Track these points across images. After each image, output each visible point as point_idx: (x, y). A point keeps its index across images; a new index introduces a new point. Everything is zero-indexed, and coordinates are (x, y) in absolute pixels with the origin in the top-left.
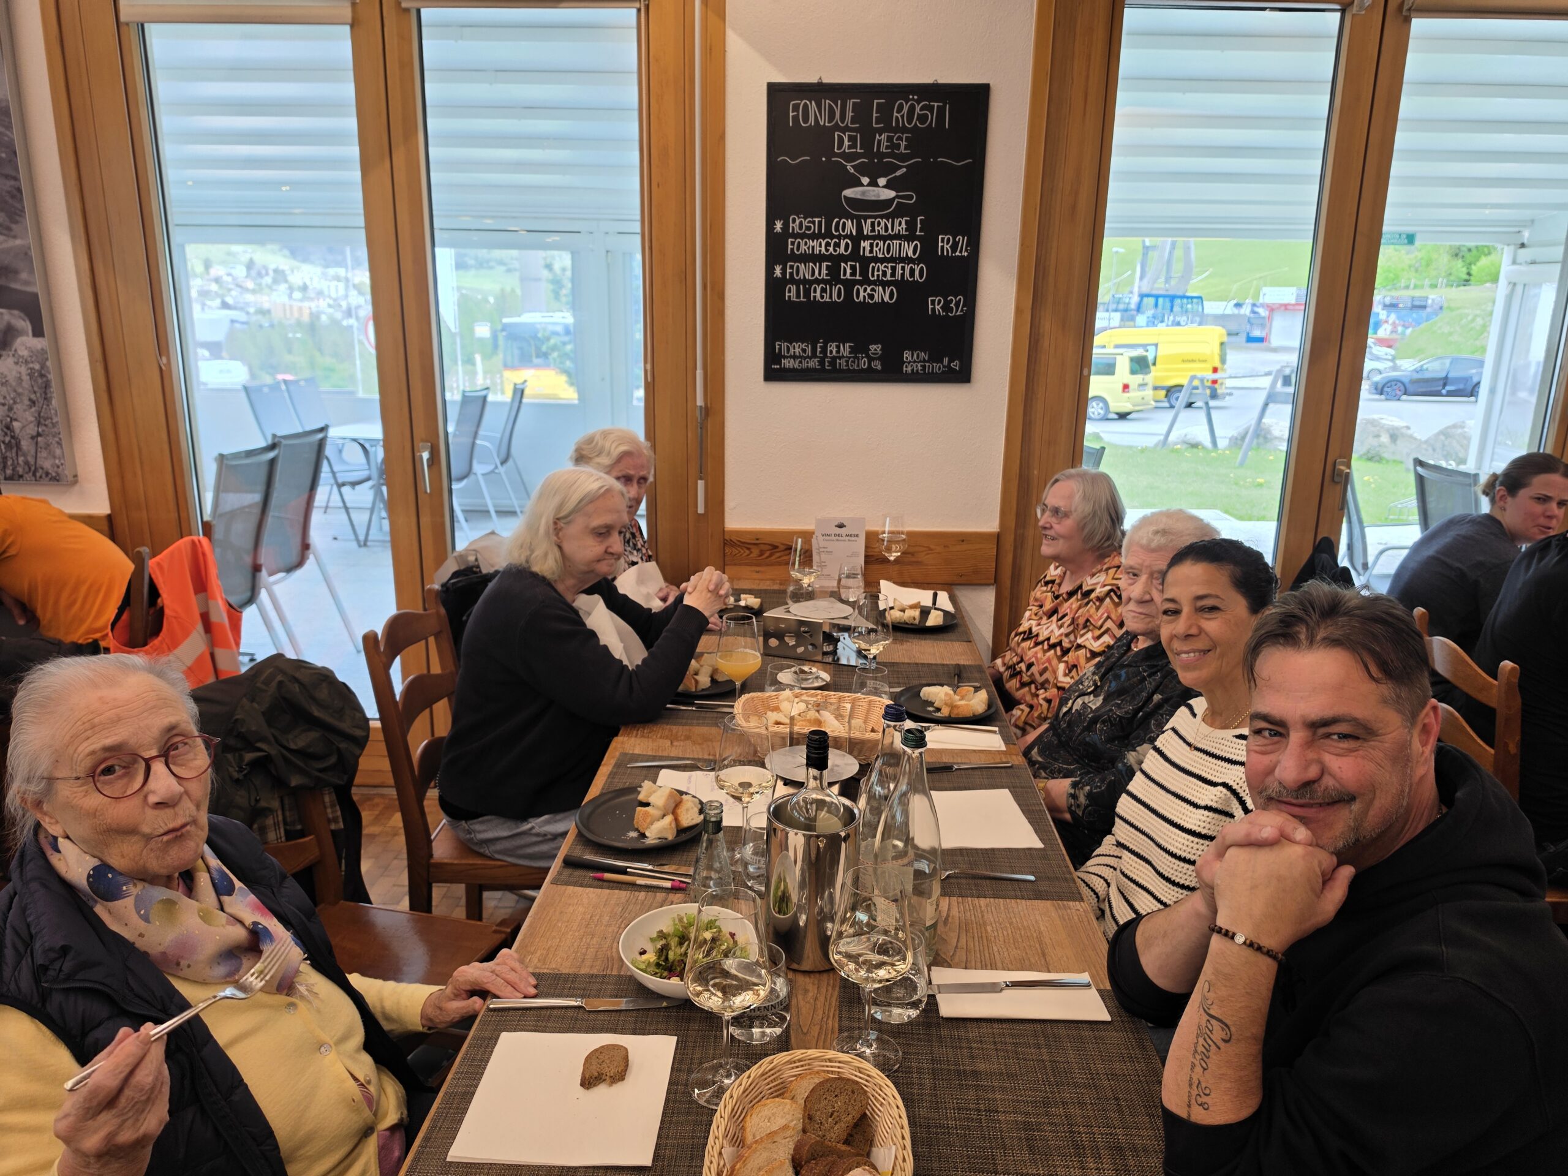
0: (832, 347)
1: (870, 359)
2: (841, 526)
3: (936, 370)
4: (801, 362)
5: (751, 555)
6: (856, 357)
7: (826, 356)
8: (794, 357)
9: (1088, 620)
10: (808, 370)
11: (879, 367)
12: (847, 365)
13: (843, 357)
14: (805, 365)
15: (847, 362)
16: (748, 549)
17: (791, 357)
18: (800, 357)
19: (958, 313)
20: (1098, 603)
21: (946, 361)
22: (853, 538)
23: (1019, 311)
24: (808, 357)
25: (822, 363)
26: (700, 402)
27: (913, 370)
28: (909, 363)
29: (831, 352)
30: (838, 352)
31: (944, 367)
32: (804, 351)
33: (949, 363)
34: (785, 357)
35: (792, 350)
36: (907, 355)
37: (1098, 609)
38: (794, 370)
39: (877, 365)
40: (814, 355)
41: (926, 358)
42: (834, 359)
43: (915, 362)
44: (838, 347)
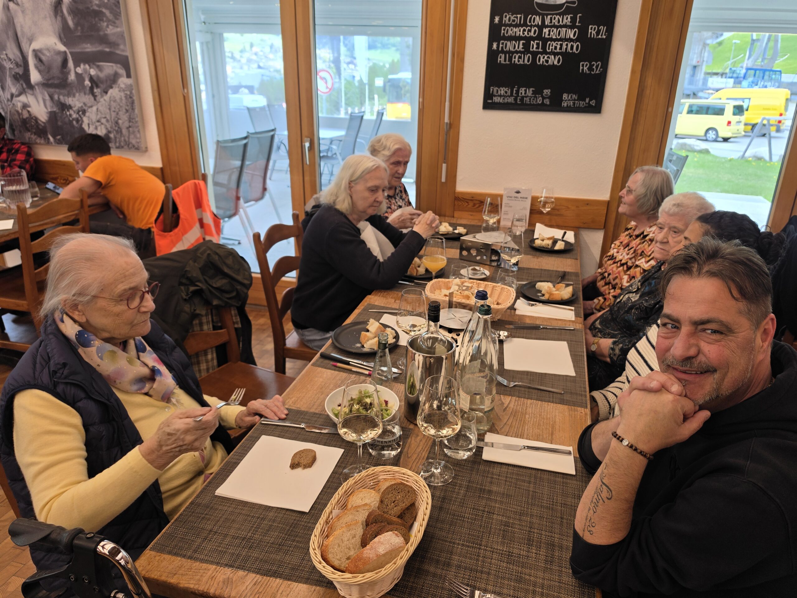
0: (522, 90)
1: (544, 98)
2: (518, 192)
3: (581, 105)
4: (504, 99)
5: (469, 206)
6: (535, 97)
7: (518, 96)
8: (500, 96)
9: (643, 252)
10: (508, 104)
11: (548, 103)
12: (530, 101)
13: (528, 96)
14: (506, 101)
15: (530, 99)
16: (467, 202)
17: (498, 96)
18: (504, 96)
19: (597, 72)
20: (650, 243)
21: (587, 100)
22: (524, 200)
23: (633, 72)
24: (508, 96)
25: (516, 99)
26: (446, 120)
27: (567, 105)
28: (566, 101)
29: (521, 93)
30: (525, 93)
31: (586, 103)
32: (506, 92)
33: (589, 102)
34: (495, 96)
35: (499, 92)
36: (565, 96)
37: (649, 245)
38: (499, 103)
39: (547, 102)
40: (512, 95)
41: (576, 98)
42: (523, 97)
43: (569, 100)
44: (526, 91)
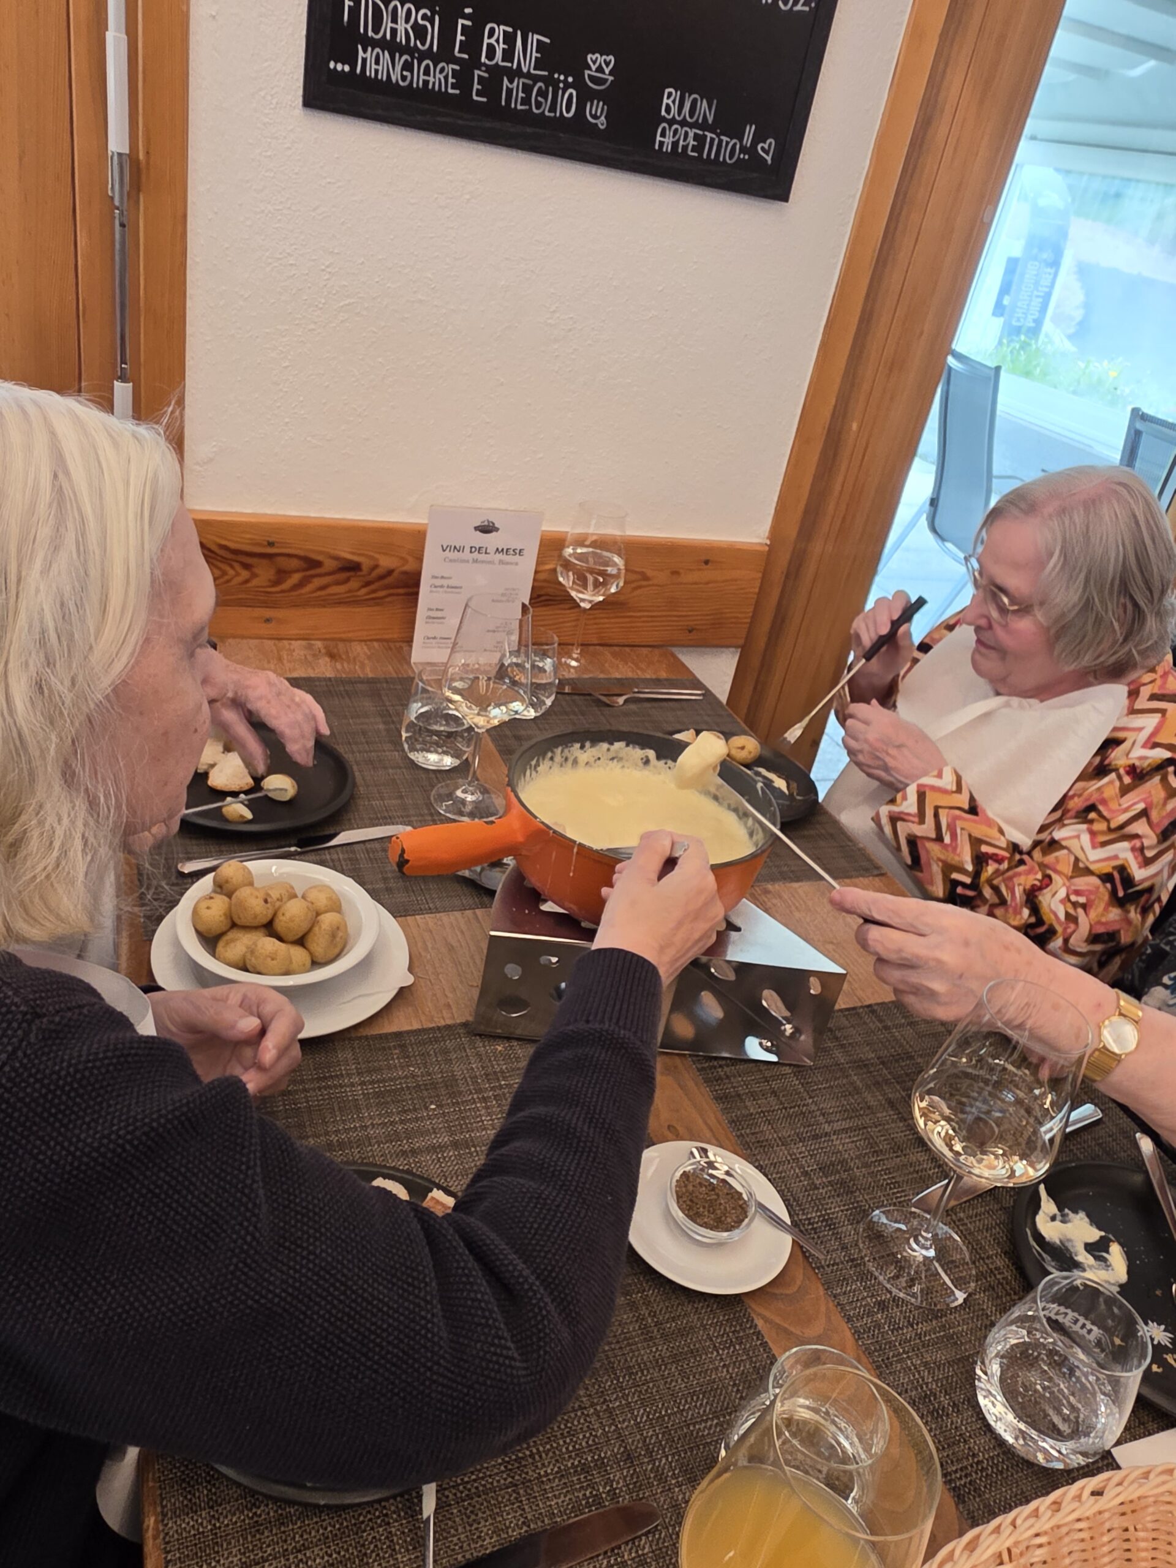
0: (495, 35)
1: (585, 95)
3: (725, 156)
4: (408, 66)
6: (549, 81)
7: (475, 62)
8: (392, 46)
10: (425, 94)
11: (602, 123)
12: (526, 101)
13: (519, 73)
14: (418, 78)
15: (527, 89)
16: (246, 566)
17: (383, 44)
18: (406, 49)
19: (799, 7)
21: (750, 131)
24: (428, 54)
25: (463, 79)
26: (117, 142)
27: (675, 144)
28: (671, 122)
29: (491, 50)
30: (508, 55)
31: (743, 149)
32: (420, 32)
33: (755, 143)
34: (368, 43)
35: (387, 24)
36: (670, 98)
38: (387, 87)
39: (597, 114)
40: (444, 54)
41: (710, 120)
42: (496, 73)
43: (683, 123)
